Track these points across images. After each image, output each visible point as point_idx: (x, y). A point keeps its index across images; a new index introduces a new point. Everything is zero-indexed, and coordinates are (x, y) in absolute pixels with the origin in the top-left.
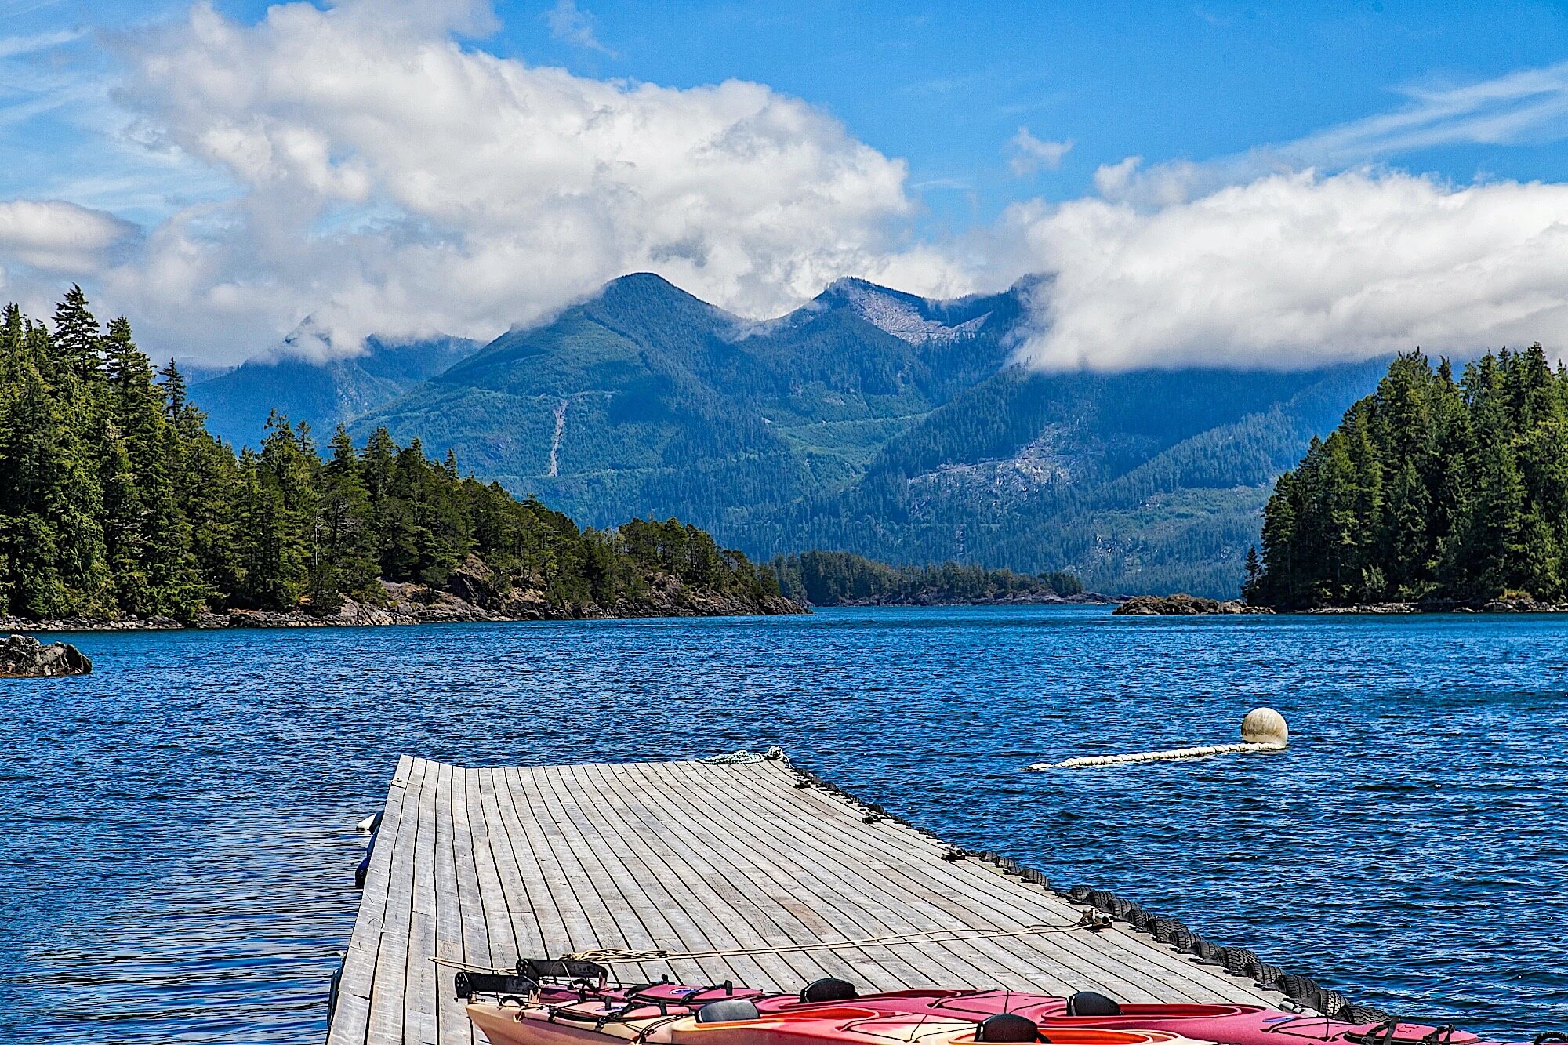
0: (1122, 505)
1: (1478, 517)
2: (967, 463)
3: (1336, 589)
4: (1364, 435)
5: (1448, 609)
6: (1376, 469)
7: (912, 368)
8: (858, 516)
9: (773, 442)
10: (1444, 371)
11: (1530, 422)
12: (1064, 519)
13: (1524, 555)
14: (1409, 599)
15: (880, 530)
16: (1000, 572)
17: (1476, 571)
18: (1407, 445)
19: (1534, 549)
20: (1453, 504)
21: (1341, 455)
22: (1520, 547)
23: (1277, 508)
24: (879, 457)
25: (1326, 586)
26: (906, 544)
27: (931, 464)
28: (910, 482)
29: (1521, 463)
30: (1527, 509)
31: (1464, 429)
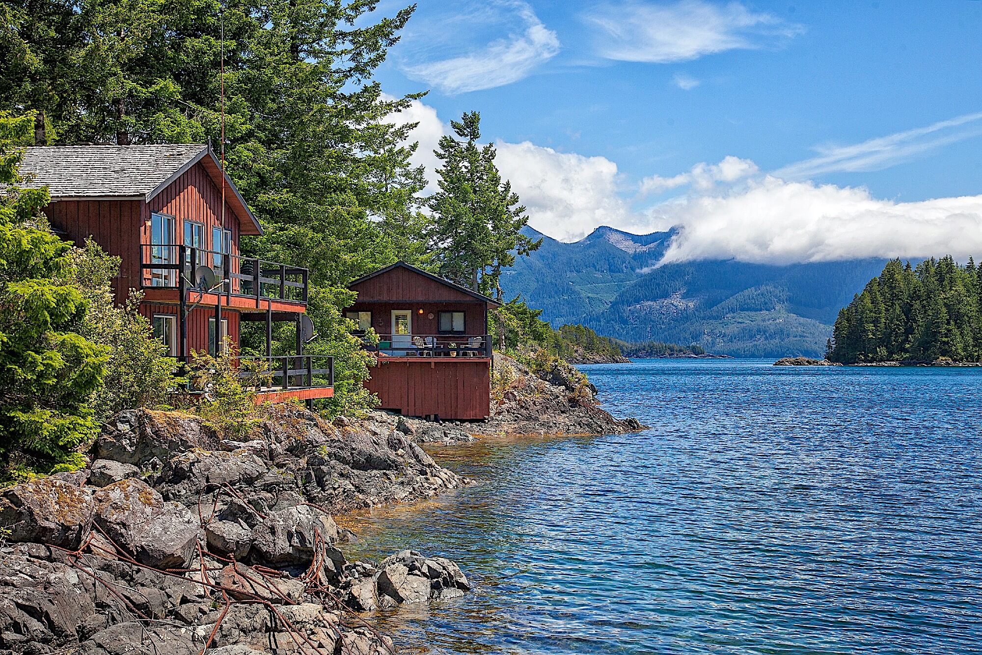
0: (715, 318)
1: (927, 328)
2: (652, 301)
3: (866, 356)
4: (877, 293)
5: (915, 365)
6: (882, 307)
7: (629, 263)
8: (608, 322)
9: (573, 292)
10: (908, 266)
11: (948, 288)
12: (692, 324)
13: (948, 343)
14: (897, 360)
15: (617, 327)
16: (671, 345)
17: (926, 349)
18: (895, 297)
19: (952, 340)
20: (916, 321)
21: (868, 301)
22: (946, 339)
23: (840, 323)
24: (616, 298)
25: (862, 354)
26: (627, 333)
27: (637, 301)
28: (629, 308)
29: (945, 304)
30: (948, 323)
31: (919, 291)
